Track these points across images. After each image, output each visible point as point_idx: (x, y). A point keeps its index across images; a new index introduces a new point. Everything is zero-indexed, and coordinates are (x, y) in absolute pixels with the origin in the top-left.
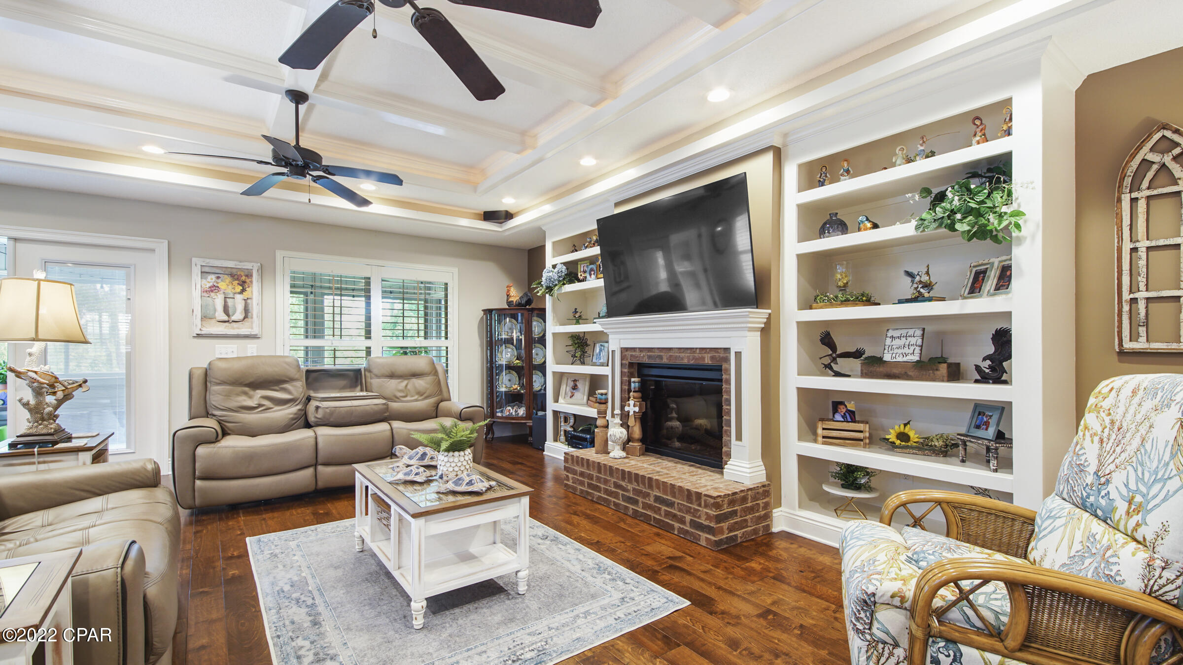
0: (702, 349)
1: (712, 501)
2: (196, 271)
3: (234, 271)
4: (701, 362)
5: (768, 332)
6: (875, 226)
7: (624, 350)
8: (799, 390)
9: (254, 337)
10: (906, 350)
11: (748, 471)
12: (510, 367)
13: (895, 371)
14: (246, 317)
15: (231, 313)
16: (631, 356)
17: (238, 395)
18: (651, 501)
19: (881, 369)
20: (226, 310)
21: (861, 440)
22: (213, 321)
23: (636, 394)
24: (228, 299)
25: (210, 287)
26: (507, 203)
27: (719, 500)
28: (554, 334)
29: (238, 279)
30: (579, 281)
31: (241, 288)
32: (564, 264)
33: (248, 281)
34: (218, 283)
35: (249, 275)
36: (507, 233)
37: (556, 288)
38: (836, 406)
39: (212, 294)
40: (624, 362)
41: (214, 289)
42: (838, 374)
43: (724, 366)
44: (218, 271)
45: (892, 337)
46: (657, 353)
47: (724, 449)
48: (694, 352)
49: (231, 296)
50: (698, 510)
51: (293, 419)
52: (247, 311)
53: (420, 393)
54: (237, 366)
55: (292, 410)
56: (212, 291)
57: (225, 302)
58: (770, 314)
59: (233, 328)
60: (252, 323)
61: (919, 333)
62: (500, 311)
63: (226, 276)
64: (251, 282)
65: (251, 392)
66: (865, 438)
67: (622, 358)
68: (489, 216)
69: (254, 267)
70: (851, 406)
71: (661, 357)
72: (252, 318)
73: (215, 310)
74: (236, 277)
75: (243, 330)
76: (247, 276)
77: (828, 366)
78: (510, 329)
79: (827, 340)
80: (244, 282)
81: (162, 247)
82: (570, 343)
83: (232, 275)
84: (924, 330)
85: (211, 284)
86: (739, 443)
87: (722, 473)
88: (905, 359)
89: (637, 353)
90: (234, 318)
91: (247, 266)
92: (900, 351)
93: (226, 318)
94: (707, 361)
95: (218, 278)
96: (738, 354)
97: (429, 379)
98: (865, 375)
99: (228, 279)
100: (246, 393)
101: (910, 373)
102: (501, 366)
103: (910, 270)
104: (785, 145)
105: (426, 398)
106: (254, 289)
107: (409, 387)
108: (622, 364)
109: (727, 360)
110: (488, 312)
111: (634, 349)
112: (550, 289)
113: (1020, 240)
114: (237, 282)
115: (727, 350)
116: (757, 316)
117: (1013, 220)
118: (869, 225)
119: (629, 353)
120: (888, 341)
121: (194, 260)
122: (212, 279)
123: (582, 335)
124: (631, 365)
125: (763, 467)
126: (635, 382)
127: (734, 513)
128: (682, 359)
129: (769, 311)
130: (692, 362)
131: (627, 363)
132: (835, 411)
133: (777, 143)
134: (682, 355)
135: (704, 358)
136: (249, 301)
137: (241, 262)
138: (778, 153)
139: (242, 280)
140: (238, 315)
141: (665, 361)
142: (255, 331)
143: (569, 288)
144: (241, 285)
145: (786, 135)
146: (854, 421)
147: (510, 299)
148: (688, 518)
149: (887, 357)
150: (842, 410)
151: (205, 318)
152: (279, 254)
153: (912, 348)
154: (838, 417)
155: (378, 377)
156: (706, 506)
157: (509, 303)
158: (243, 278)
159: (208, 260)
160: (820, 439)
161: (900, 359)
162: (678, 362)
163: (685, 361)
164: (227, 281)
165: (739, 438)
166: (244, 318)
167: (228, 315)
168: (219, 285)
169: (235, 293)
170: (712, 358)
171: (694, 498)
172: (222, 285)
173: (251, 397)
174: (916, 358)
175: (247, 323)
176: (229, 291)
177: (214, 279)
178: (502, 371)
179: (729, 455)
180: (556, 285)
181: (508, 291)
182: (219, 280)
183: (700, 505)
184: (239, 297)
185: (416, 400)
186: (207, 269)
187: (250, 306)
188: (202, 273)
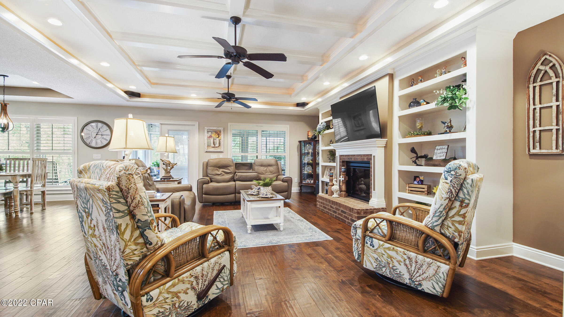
0: (364, 155)
1: (356, 211)
2: (206, 131)
3: (216, 131)
5: (388, 148)
6: (428, 103)
7: (341, 156)
8: (399, 171)
9: (222, 152)
10: (441, 155)
11: (376, 202)
12: (308, 164)
13: (436, 163)
14: (219, 146)
15: (215, 144)
16: (343, 158)
17: (215, 170)
18: (340, 212)
19: (431, 163)
20: (214, 144)
21: (424, 192)
22: (210, 147)
23: (343, 173)
26: (303, 99)
27: (359, 211)
28: (322, 150)
29: (217, 133)
30: (331, 129)
31: (218, 136)
32: (325, 122)
33: (220, 133)
35: (220, 132)
36: (306, 111)
37: (322, 132)
38: (415, 178)
41: (211, 137)
42: (418, 165)
43: (370, 161)
44: (212, 131)
45: (437, 149)
47: (370, 194)
48: (362, 156)
49: (215, 139)
50: (352, 215)
51: (230, 179)
52: (220, 143)
53: (271, 172)
54: (215, 161)
55: (230, 176)
57: (214, 141)
58: (387, 141)
59: (216, 149)
60: (221, 147)
61: (446, 147)
62: (304, 141)
65: (219, 170)
66: (425, 191)
67: (340, 159)
68: (298, 105)
69: (221, 129)
70: (422, 178)
71: (351, 159)
73: (211, 144)
75: (219, 150)
78: (309, 149)
79: (413, 150)
80: (219, 134)
81: (197, 124)
82: (329, 154)
83: (215, 132)
84: (448, 146)
85: (210, 135)
86: (374, 191)
87: (368, 203)
88: (440, 158)
89: (344, 157)
90: (216, 146)
91: (220, 129)
92: (439, 155)
93: (214, 146)
94: (365, 160)
95: (212, 133)
96: (374, 156)
97: (275, 167)
98: (427, 165)
99: (214, 133)
100: (217, 170)
101: (441, 164)
102: (305, 163)
103: (443, 121)
104: (395, 72)
105: (273, 174)
106: (222, 136)
107: (267, 170)
108: (340, 162)
109: (371, 159)
110: (300, 142)
111: (343, 155)
112: (319, 132)
113: (469, 108)
115: (371, 155)
116: (381, 142)
117: (465, 101)
118: (425, 103)
120: (436, 150)
121: (205, 127)
122: (210, 133)
123: (333, 151)
124: (343, 162)
125: (385, 202)
126: (343, 169)
129: (387, 139)
132: (415, 180)
133: (390, 72)
135: (364, 159)
136: (220, 140)
137: (218, 127)
138: (391, 76)
139: (218, 133)
140: (217, 145)
142: (222, 150)
143: (327, 132)
145: (394, 69)
146: (422, 184)
147: (309, 137)
148: (350, 218)
149: (434, 158)
150: (418, 179)
151: (208, 146)
152: (229, 124)
153: (443, 153)
154: (415, 182)
155: (257, 166)
156: (355, 213)
157: (308, 138)
158: (219, 133)
159: (209, 127)
160: (407, 191)
161: (439, 158)
162: (357, 160)
163: (359, 160)
165: (374, 190)
170: (367, 158)
171: (351, 210)
172: (213, 135)
173: (219, 171)
174: (444, 158)
175: (219, 148)
176: (215, 137)
178: (305, 166)
179: (371, 197)
180: (322, 131)
181: (308, 133)
183: (353, 213)
184: (217, 139)
185: (270, 175)
186: (209, 130)
188: (207, 131)
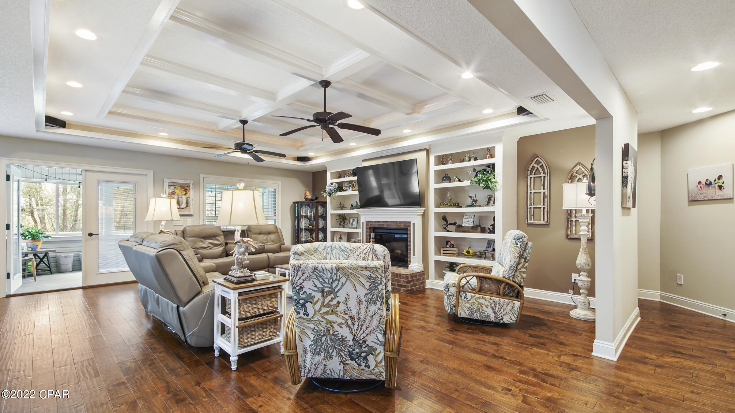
0: (400, 222)
2: (166, 185)
3: (182, 184)
4: (400, 227)
5: (424, 216)
6: (460, 180)
7: (367, 222)
8: (435, 237)
9: (191, 215)
10: (469, 223)
11: (417, 266)
12: (306, 229)
13: (466, 230)
14: (187, 206)
16: (371, 224)
17: (199, 242)
19: (461, 229)
20: (178, 203)
21: (455, 254)
23: (373, 240)
24: (179, 198)
25: (172, 192)
28: (331, 214)
29: (183, 188)
30: (344, 191)
31: (185, 192)
32: (337, 183)
33: (188, 189)
34: (175, 190)
35: (189, 186)
36: (306, 167)
37: (333, 193)
38: (447, 242)
39: (173, 195)
40: (367, 227)
41: (173, 193)
42: (448, 231)
43: (409, 228)
44: (175, 185)
45: (465, 218)
46: (382, 223)
47: (409, 259)
48: (397, 223)
49: (180, 196)
51: (222, 252)
52: (187, 203)
53: (273, 241)
54: (197, 229)
55: (221, 249)
56: (172, 194)
57: (178, 199)
58: (425, 209)
59: (181, 211)
60: (190, 209)
61: (473, 217)
62: (302, 203)
63: (179, 187)
64: (190, 189)
65: (204, 241)
66: (456, 253)
67: (367, 225)
68: (300, 159)
69: (190, 182)
70: (452, 242)
71: (383, 225)
72: (190, 206)
74: (183, 187)
75: (186, 213)
76: (188, 187)
77: (445, 228)
78: (307, 212)
79: (445, 219)
80: (186, 190)
81: (151, 174)
82: (338, 218)
83: (181, 187)
84: (474, 216)
85: (172, 191)
86: (414, 256)
87: (408, 269)
88: (469, 226)
90: (182, 207)
91: (188, 182)
92: (467, 223)
94: (402, 226)
95: (175, 188)
96: (414, 224)
97: (276, 234)
98: (457, 231)
99: (179, 188)
100: (202, 241)
101: (470, 230)
102: (302, 228)
103: (470, 195)
104: (430, 148)
105: (276, 243)
106: (191, 193)
107: (268, 238)
108: (366, 228)
109: (410, 226)
110: (294, 203)
111: (372, 222)
112: (330, 194)
113: (497, 190)
114: (183, 190)
115: (410, 222)
116: (420, 210)
117: (495, 184)
118: (457, 180)
119: (369, 223)
120: (464, 219)
121: (165, 179)
122: (172, 188)
123: (343, 215)
124: (370, 228)
125: (422, 265)
126: (372, 235)
127: (413, 281)
128: (392, 225)
129: (425, 208)
130: (396, 227)
131: (369, 227)
132: (447, 244)
133: (427, 147)
134: (392, 224)
135: (401, 225)
136: (188, 199)
137: (185, 180)
138: (428, 151)
139: (185, 188)
140: (184, 205)
141: (385, 226)
142: (191, 213)
143: (339, 194)
144: (185, 191)
145: (430, 145)
146: (453, 247)
147: (307, 197)
148: (396, 283)
149: (463, 225)
150: (449, 244)
152: (202, 176)
153: (471, 222)
154: (448, 246)
155: (254, 234)
157: (306, 199)
158: (186, 188)
159: (171, 180)
160: (442, 254)
161: (467, 226)
162: (391, 227)
163: (394, 227)
164: (179, 189)
165: (414, 255)
166: (186, 207)
167: (179, 205)
168: (175, 191)
169: (182, 195)
170: (404, 225)
172: (177, 191)
173: (204, 243)
174: (472, 225)
175: (187, 209)
176: (180, 194)
177: (173, 188)
179: (410, 262)
180: (333, 192)
181: (305, 193)
182: (176, 189)
184: (184, 197)
185: (271, 244)
186: (170, 184)
187: (189, 201)
188: (168, 185)
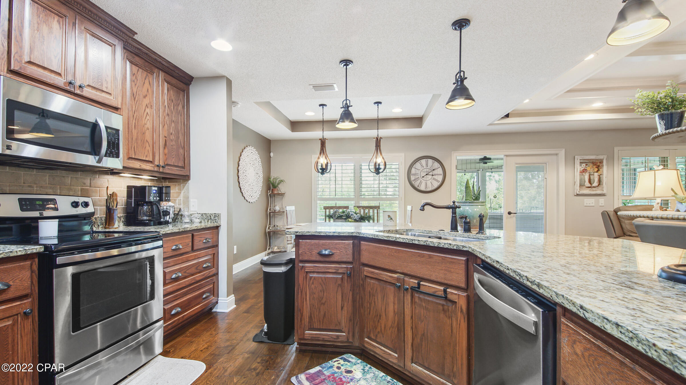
2: (577, 162)
3: (594, 161)
9: (603, 195)
15: (592, 183)
20: (590, 181)
22: (584, 187)
24: (591, 176)
25: (583, 170)
29: (596, 165)
31: (597, 169)
33: (601, 165)
34: (586, 168)
35: (601, 162)
39: (584, 173)
41: (584, 171)
44: (587, 161)
49: (592, 174)
52: (600, 181)
56: (584, 172)
59: (593, 191)
60: (603, 188)
63: (590, 164)
64: (603, 166)
69: (604, 157)
72: (602, 185)
73: (585, 182)
74: (595, 164)
75: (599, 192)
76: (600, 163)
80: (599, 166)
81: (562, 153)
83: (593, 163)
85: (583, 168)
91: (601, 157)
93: (589, 185)
95: (587, 165)
99: (591, 165)
106: (605, 169)
114: (595, 166)
121: (576, 157)
122: (584, 165)
136: (601, 176)
137: (597, 155)
139: (598, 165)
140: (595, 184)
142: (604, 192)
144: (597, 168)
151: (582, 185)
152: (616, 149)
158: (598, 164)
159: (582, 156)
164: (591, 166)
166: (598, 185)
167: (591, 184)
168: (587, 169)
169: (594, 172)
172: (588, 169)
175: (600, 188)
176: (591, 171)
177: (585, 166)
182: (587, 166)
184: (596, 174)
186: (582, 161)
187: (601, 179)
188: (580, 163)
